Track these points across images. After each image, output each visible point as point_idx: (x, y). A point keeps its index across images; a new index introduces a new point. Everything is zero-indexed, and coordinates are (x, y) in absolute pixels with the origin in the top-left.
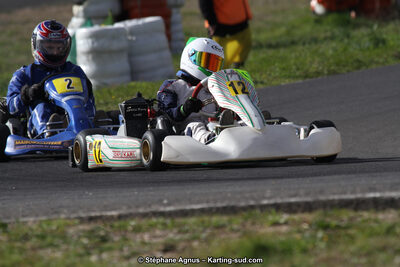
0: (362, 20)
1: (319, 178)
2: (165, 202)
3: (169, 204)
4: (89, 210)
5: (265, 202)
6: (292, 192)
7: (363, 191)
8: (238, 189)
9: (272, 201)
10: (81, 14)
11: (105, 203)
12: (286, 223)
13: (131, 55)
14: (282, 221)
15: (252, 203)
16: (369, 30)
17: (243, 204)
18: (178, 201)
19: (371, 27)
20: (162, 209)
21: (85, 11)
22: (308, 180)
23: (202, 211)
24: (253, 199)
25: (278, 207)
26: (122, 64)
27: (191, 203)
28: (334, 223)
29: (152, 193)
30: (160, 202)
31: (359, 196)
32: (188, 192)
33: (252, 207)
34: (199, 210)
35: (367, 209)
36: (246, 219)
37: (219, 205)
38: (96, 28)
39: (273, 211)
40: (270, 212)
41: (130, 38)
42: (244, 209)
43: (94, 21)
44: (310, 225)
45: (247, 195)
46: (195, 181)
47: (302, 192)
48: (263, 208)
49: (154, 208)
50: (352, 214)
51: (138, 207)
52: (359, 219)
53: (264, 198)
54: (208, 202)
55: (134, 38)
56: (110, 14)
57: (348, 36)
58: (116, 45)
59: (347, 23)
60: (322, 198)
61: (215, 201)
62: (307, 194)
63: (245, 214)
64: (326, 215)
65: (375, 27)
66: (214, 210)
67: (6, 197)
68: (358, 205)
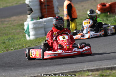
0: (111, 15)
1: (100, 61)
2: (56, 70)
3: (57, 71)
4: (34, 74)
5: (85, 69)
6: (93, 66)
7: (113, 65)
8: (77, 66)
9: (87, 69)
10: (30, 17)
11: (39, 72)
12: (91, 75)
13: (45, 29)
14: (90, 74)
15: (81, 70)
16: (113, 18)
17: (78, 70)
18: (59, 70)
19: (114, 17)
20: (55, 73)
21: (31, 17)
22: (97, 62)
23: (67, 73)
24: (81, 68)
25: (89, 70)
26: (43, 31)
27: (63, 70)
28: (105, 74)
29: (52, 68)
30: (54, 71)
31: (112, 66)
32: (63, 67)
33: (81, 71)
34: (66, 72)
35: (114, 70)
36: (79, 74)
37: (72, 71)
38: (35, 21)
39: (87, 71)
40: (86, 72)
41: (44, 23)
42: (79, 71)
43: (34, 19)
44: (98, 75)
45: (80, 67)
46: (65, 64)
47: (95, 66)
48: (84, 71)
49: (53, 72)
50: (110, 71)
51: (48, 72)
52: (112, 73)
53: (85, 68)
54: (68, 70)
55: (45, 24)
56: (38, 17)
57: (108, 20)
58: (40, 26)
59: (107, 16)
60: (101, 67)
61: (70, 70)
62: (97, 66)
63: (79, 73)
64: (102, 72)
65: (115, 17)
66: (70, 72)
67: (10, 72)
68: (112, 69)
